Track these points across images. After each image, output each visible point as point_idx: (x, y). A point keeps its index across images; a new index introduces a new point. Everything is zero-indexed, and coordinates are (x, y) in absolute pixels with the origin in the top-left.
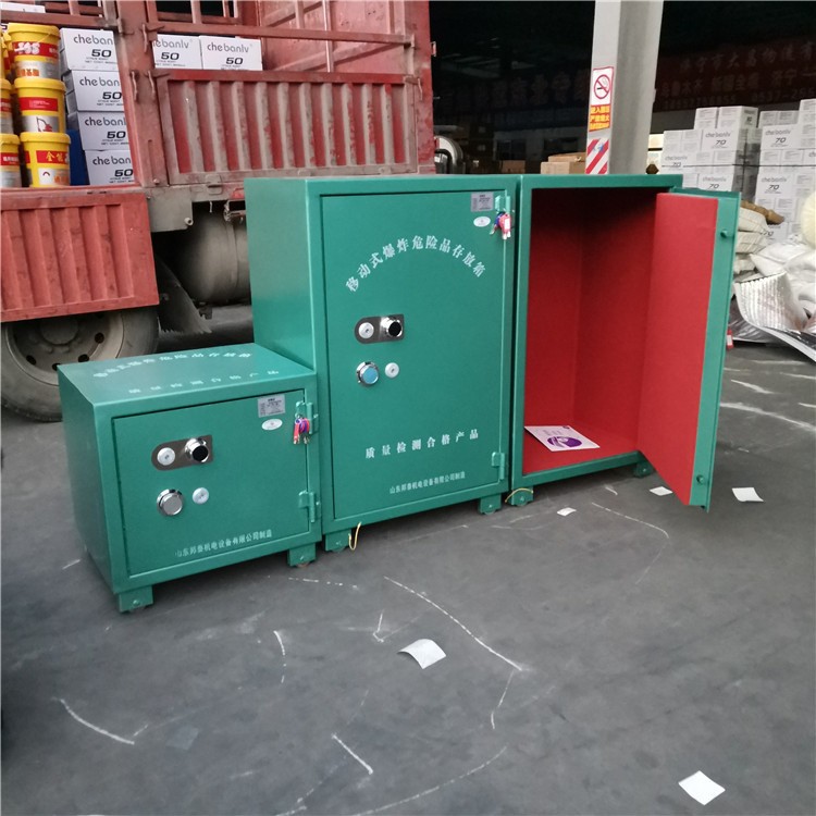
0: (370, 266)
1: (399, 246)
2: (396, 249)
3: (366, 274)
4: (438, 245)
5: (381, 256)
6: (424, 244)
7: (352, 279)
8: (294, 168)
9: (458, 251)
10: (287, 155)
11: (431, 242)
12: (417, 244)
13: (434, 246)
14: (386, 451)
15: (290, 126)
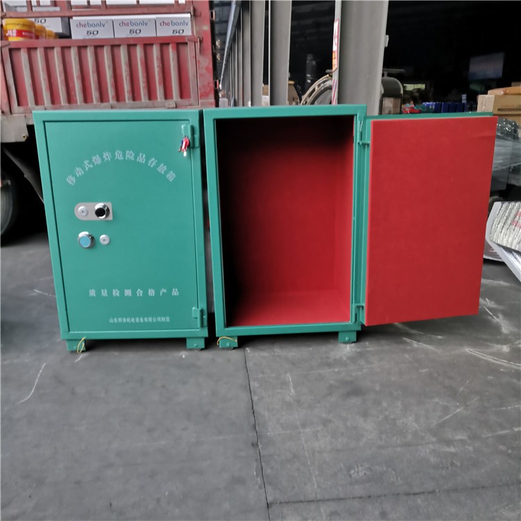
0: (84, 169)
1: (104, 156)
2: (103, 159)
3: (80, 174)
4: (136, 158)
5: (91, 162)
6: (125, 157)
7: (70, 177)
8: (100, 103)
9: (152, 162)
10: (95, 94)
11: (130, 155)
12: (119, 155)
13: (132, 158)
14: (104, 293)
15: (96, 75)
